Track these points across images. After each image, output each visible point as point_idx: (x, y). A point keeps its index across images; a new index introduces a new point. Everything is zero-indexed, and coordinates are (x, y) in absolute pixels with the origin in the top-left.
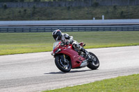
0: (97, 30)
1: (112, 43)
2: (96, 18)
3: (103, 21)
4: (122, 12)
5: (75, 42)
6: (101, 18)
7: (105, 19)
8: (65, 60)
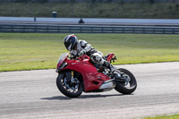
8: (73, 80)
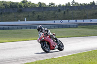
0: (22, 28)
1: (32, 37)
2: (21, 21)
3: (26, 22)
4: (39, 16)
5: (51, 34)
6: (24, 20)
7: (27, 21)
8: (47, 45)
